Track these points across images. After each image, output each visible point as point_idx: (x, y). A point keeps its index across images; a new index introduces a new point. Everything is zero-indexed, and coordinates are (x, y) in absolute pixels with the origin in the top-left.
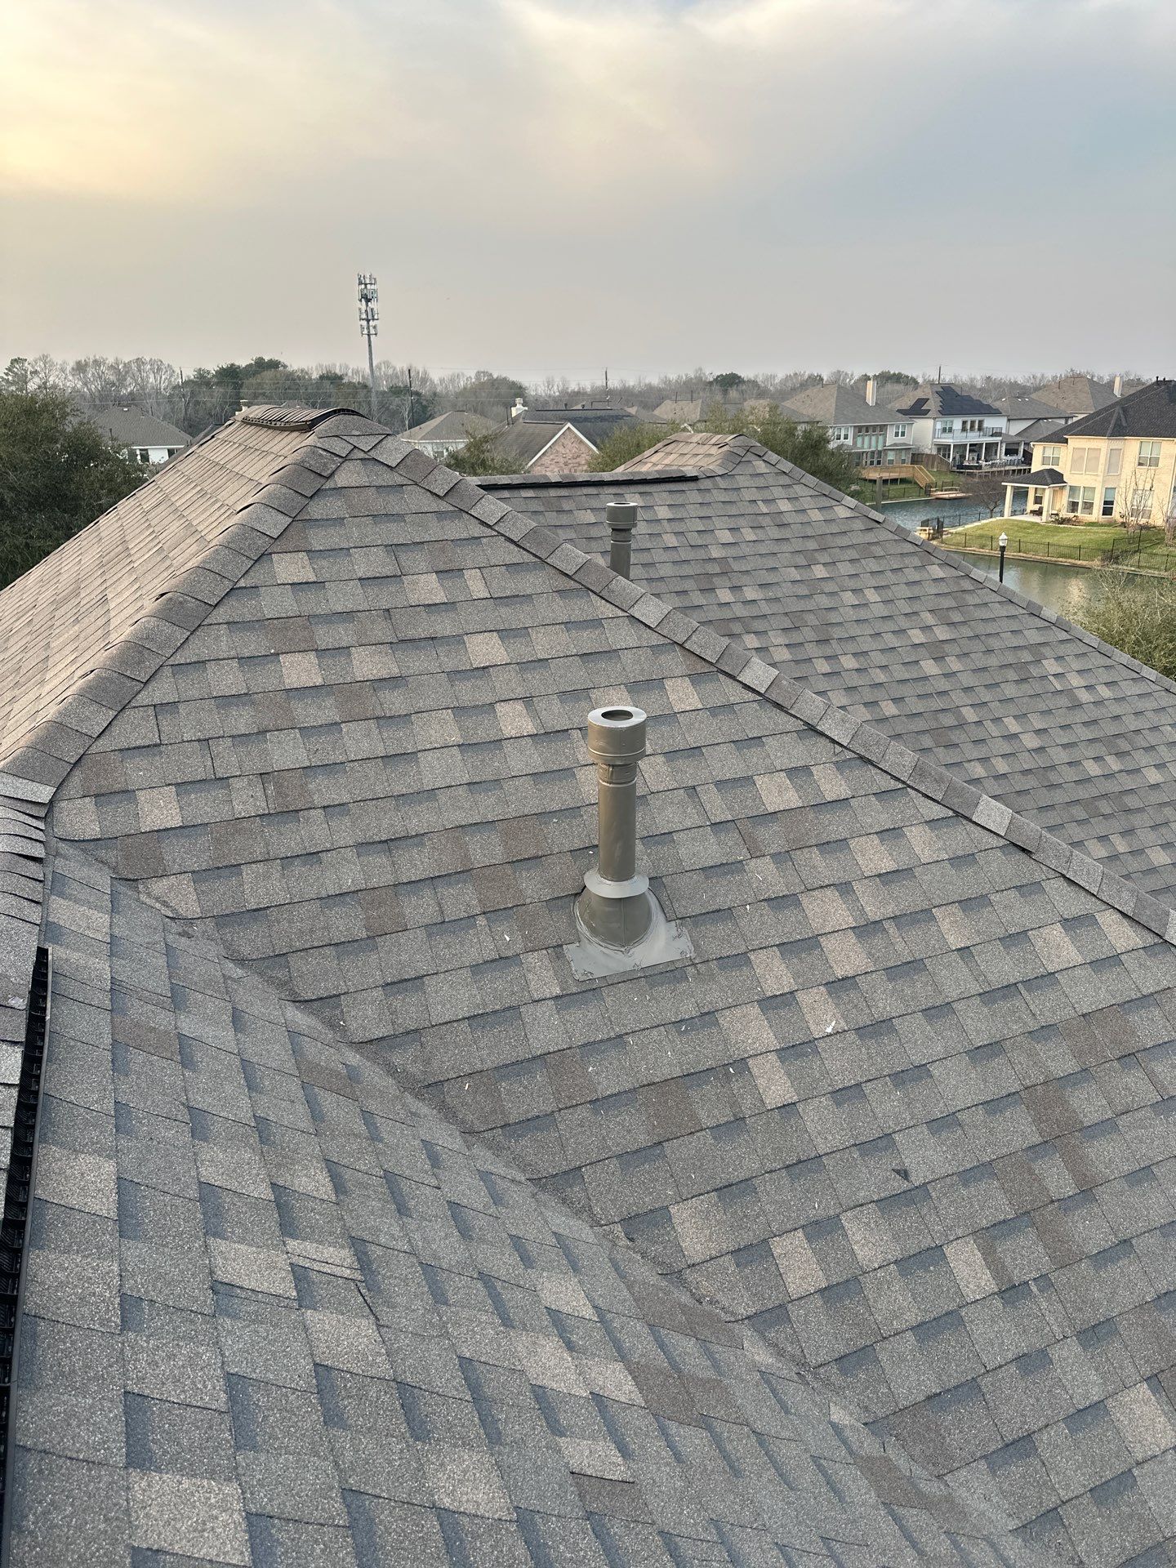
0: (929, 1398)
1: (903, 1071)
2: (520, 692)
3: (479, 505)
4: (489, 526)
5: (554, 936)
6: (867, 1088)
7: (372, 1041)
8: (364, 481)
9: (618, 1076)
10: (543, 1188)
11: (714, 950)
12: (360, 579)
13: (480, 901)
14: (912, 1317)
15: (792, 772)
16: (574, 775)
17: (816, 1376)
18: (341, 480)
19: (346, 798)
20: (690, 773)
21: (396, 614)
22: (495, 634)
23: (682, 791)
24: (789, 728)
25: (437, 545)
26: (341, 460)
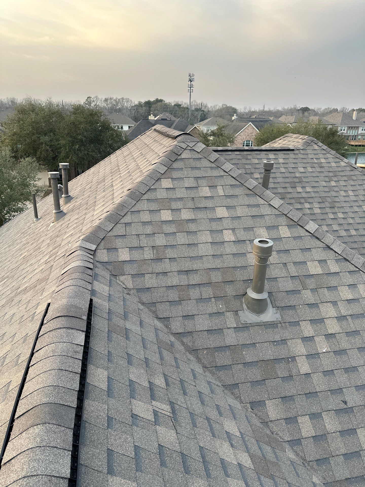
0: (346, 479)
1: (348, 368)
2: (231, 227)
3: (224, 165)
4: (226, 172)
5: (235, 308)
6: (335, 372)
7: (178, 333)
8: (190, 156)
9: (253, 356)
10: (226, 388)
11: (288, 319)
12: (186, 188)
13: (213, 293)
14: (343, 451)
15: (320, 261)
16: (246, 256)
17: (308, 464)
18: (183, 156)
19: (176, 256)
20: (285, 258)
21: (195, 199)
22: (225, 207)
23: (281, 264)
24: (320, 246)
25: (210, 178)
26: (183, 150)
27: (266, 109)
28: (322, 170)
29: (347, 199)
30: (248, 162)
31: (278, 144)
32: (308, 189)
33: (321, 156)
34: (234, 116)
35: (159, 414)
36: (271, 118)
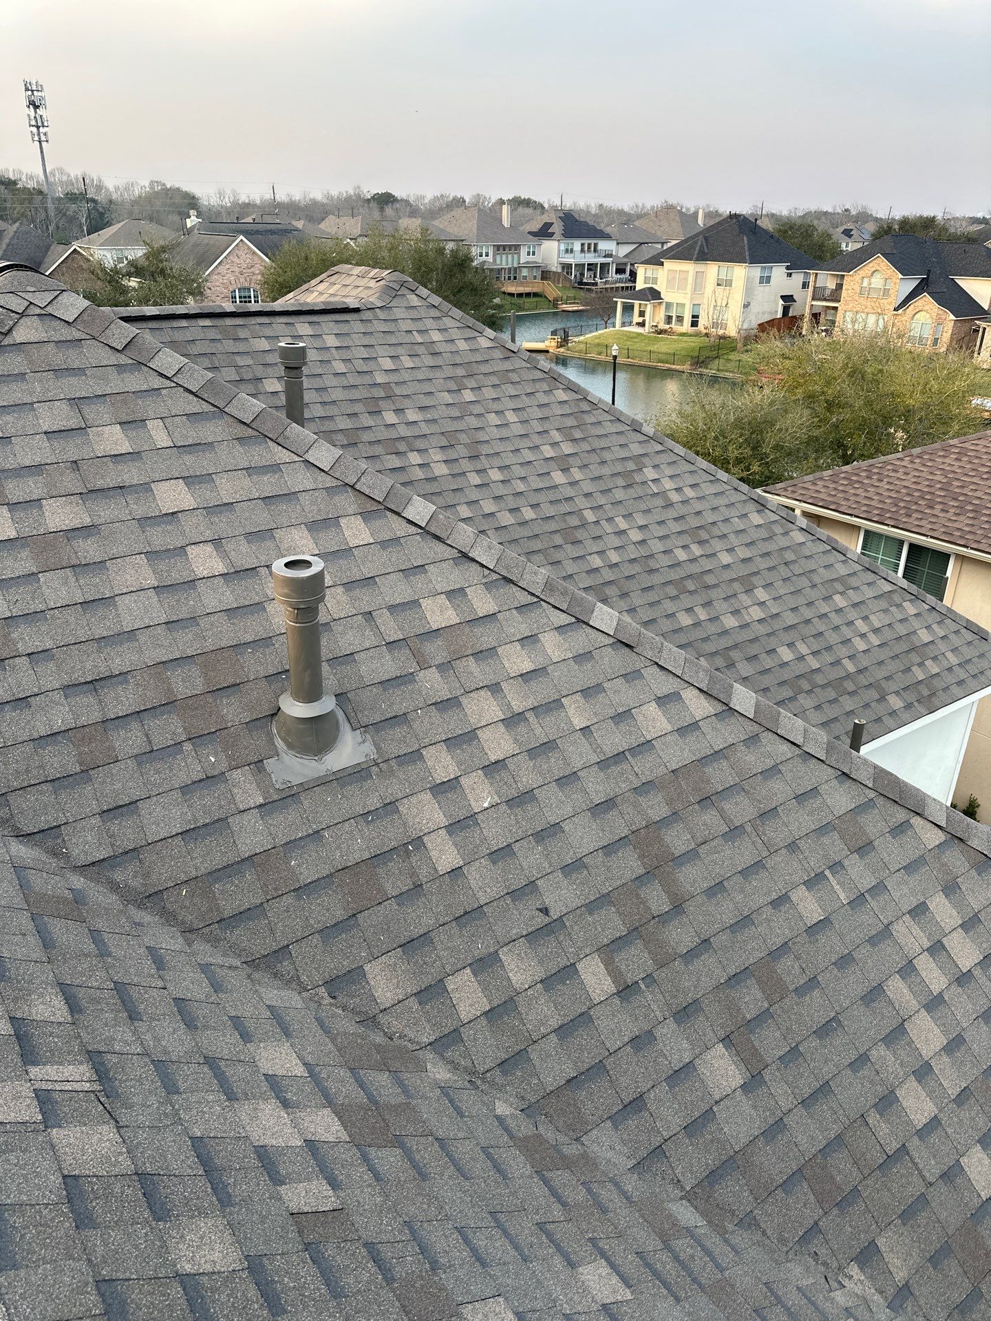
0: (568, 1081)
1: (542, 830)
2: (209, 535)
3: (156, 358)
4: (167, 378)
5: (255, 753)
6: (516, 847)
7: (94, 863)
8: (43, 336)
9: (317, 865)
10: (257, 968)
11: (393, 750)
12: (45, 433)
13: (185, 729)
14: (554, 1023)
15: (450, 594)
16: (264, 609)
18: (20, 335)
19: (49, 644)
20: (366, 600)
21: (84, 466)
22: (181, 480)
23: (360, 617)
24: (446, 556)
25: (119, 398)
26: (17, 316)
27: (281, 197)
28: (439, 361)
29: (504, 433)
30: (241, 347)
31: (317, 294)
32: (412, 415)
33: (429, 323)
34: (190, 217)
35: (56, 1096)
36: (299, 224)
